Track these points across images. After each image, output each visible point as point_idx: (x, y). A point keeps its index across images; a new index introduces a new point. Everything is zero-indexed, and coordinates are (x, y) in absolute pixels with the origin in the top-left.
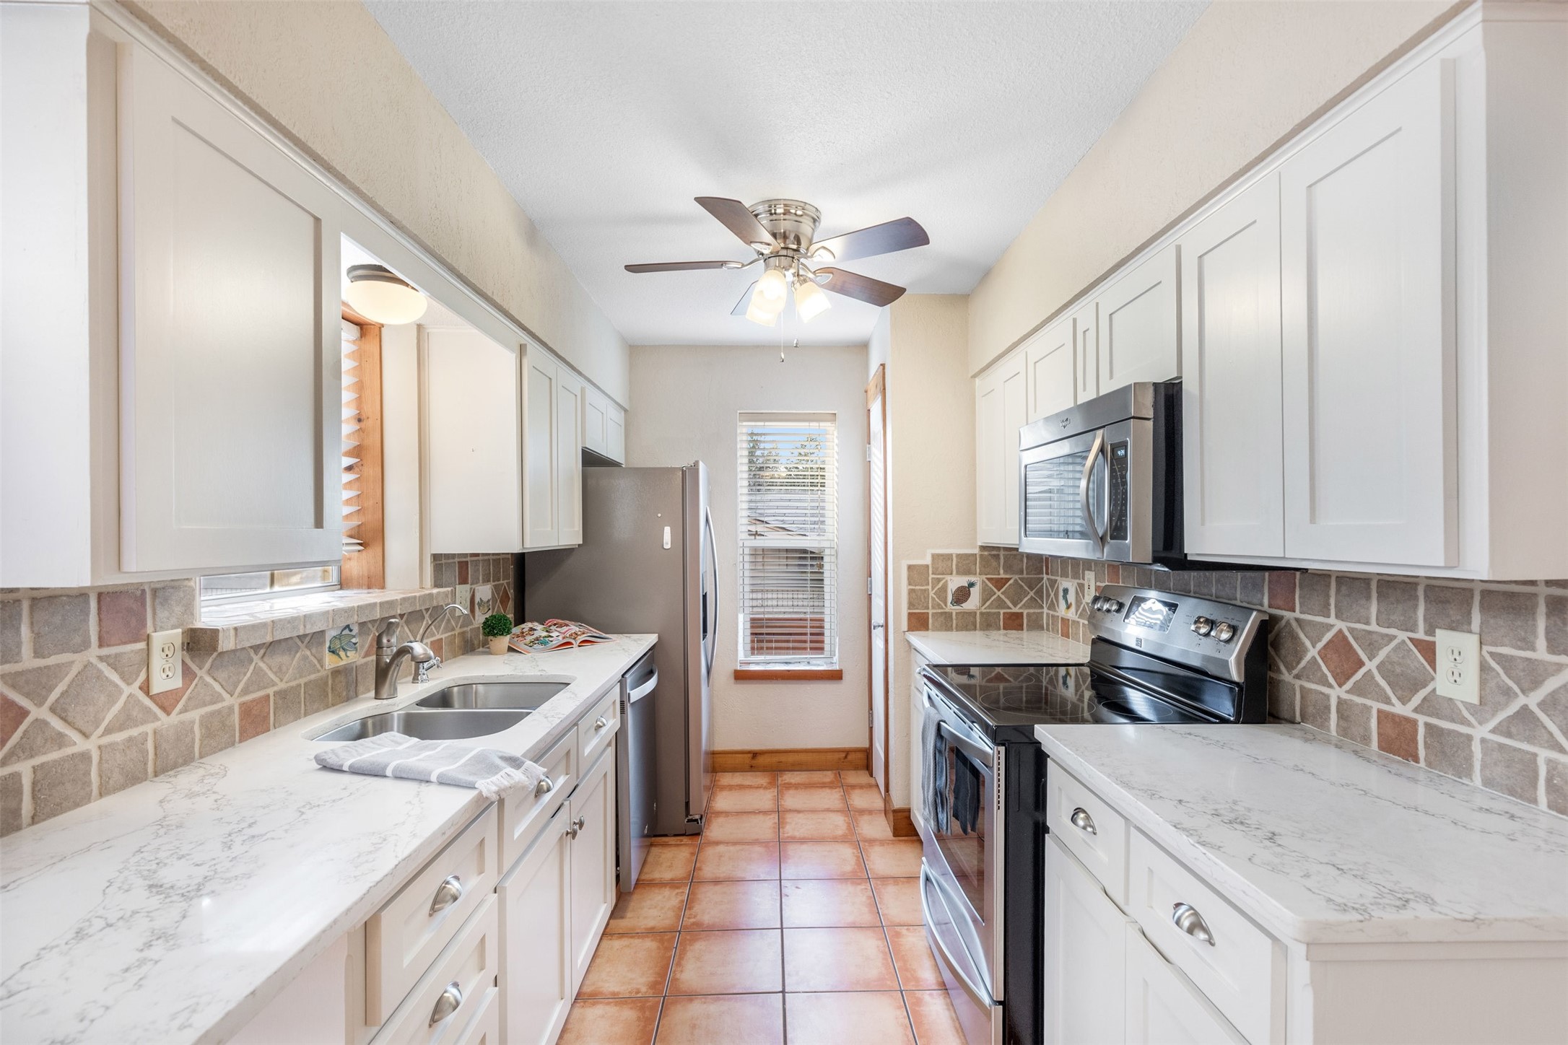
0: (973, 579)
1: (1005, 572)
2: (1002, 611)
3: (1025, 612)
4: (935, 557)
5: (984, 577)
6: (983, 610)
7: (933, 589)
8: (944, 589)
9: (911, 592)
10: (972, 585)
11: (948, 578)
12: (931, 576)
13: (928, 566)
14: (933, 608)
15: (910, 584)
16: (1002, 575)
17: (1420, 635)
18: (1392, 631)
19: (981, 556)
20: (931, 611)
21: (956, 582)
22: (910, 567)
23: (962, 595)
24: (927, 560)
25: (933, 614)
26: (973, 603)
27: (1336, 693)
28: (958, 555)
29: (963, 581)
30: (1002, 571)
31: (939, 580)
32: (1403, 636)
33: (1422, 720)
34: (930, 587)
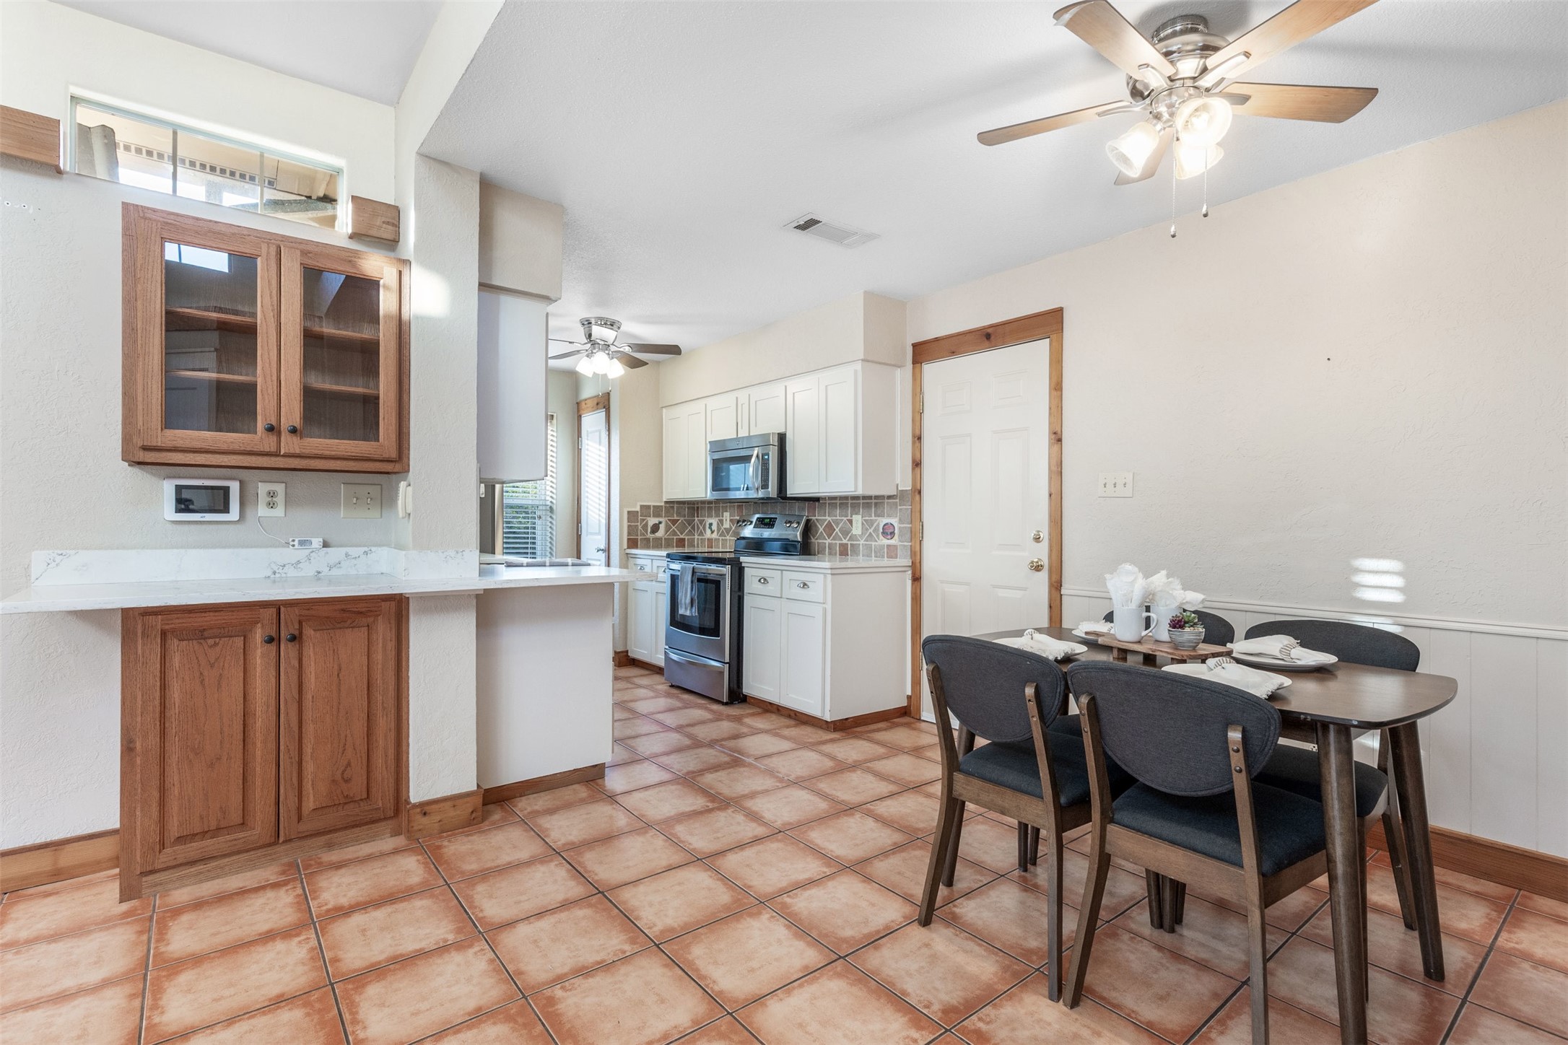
0: (661, 519)
1: (677, 516)
2: (675, 537)
3: (686, 538)
4: (642, 506)
5: (667, 518)
6: (666, 537)
7: (641, 524)
8: (646, 525)
9: (629, 526)
10: (660, 523)
11: (648, 519)
12: (640, 518)
13: (638, 512)
14: (641, 536)
15: (628, 522)
16: (675, 518)
17: (849, 518)
18: (843, 518)
19: (665, 507)
20: (639, 538)
21: (652, 521)
22: (629, 512)
23: (655, 528)
24: (638, 509)
25: (641, 539)
26: (661, 533)
27: (828, 541)
28: (654, 506)
29: (656, 521)
30: (675, 515)
31: (644, 520)
32: (845, 519)
33: (849, 543)
34: (639, 524)
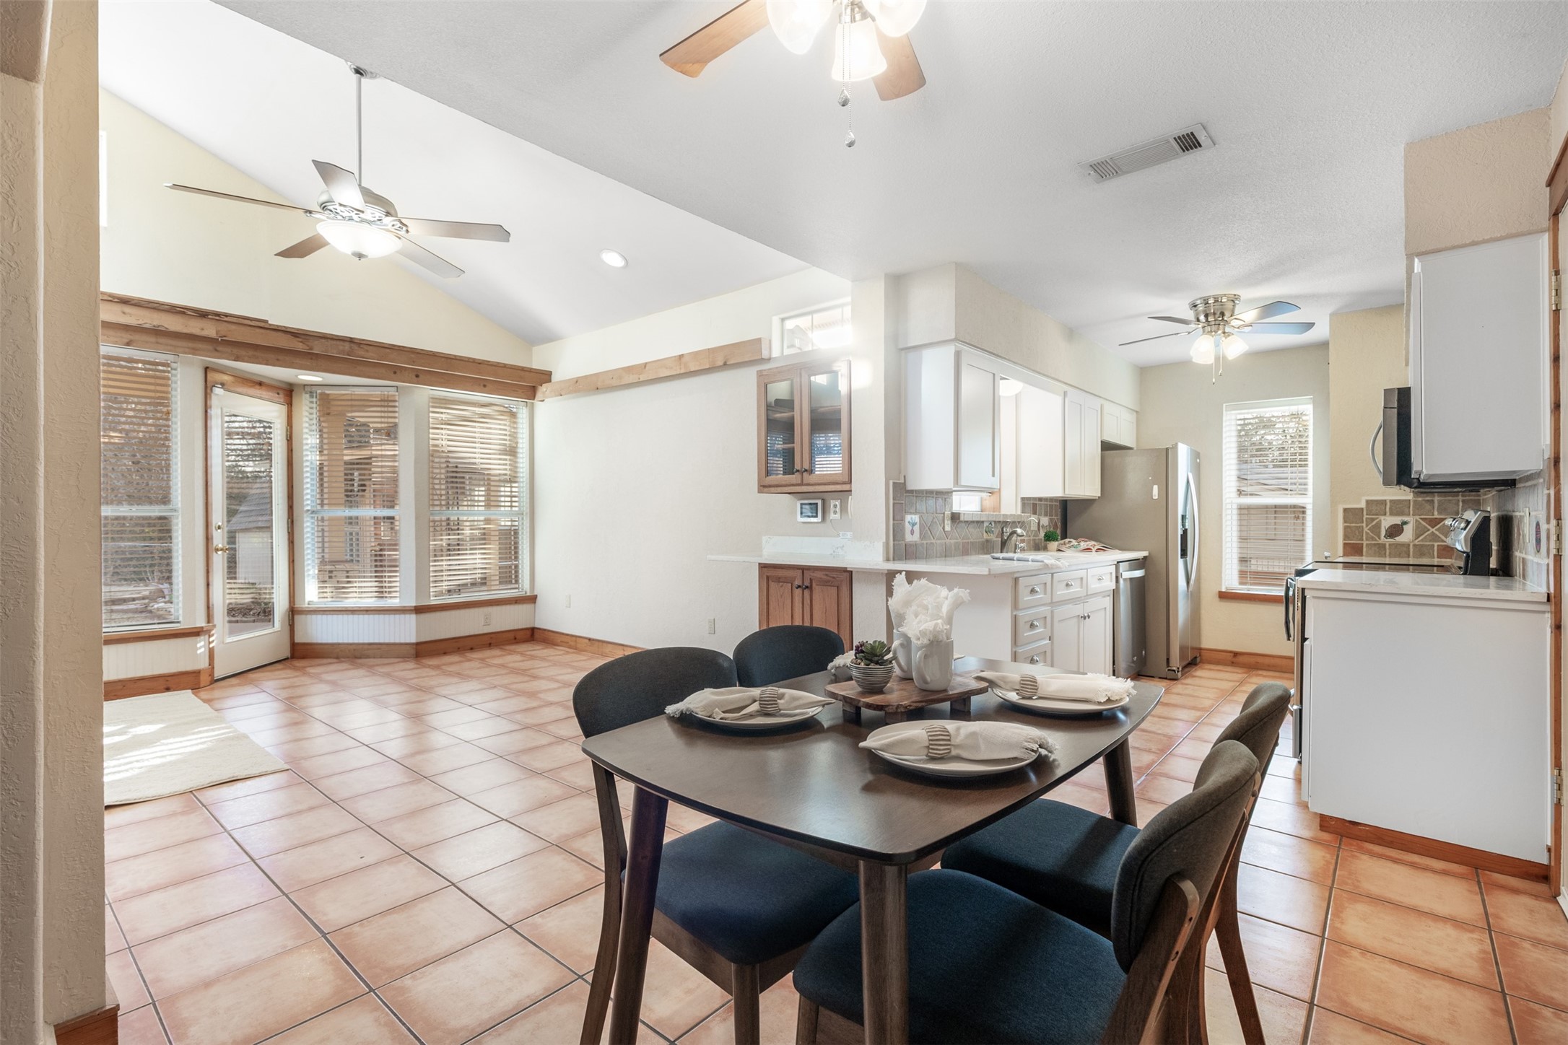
0: (1406, 519)
1: (1440, 513)
2: (1436, 544)
4: (1368, 502)
5: (1418, 517)
6: (1416, 542)
7: (1367, 526)
8: (1378, 526)
9: (1345, 528)
10: (1405, 523)
11: (1382, 518)
12: (1365, 517)
13: (1362, 509)
14: (1367, 540)
15: (1345, 522)
16: (1436, 515)
19: (1415, 501)
20: (1365, 543)
21: (1387, 521)
22: (1345, 510)
23: (1395, 531)
24: (1363, 505)
25: (1367, 545)
26: (1407, 536)
28: (1391, 501)
29: (1397, 520)
30: (1436, 513)
31: (1373, 520)
34: (1364, 525)
